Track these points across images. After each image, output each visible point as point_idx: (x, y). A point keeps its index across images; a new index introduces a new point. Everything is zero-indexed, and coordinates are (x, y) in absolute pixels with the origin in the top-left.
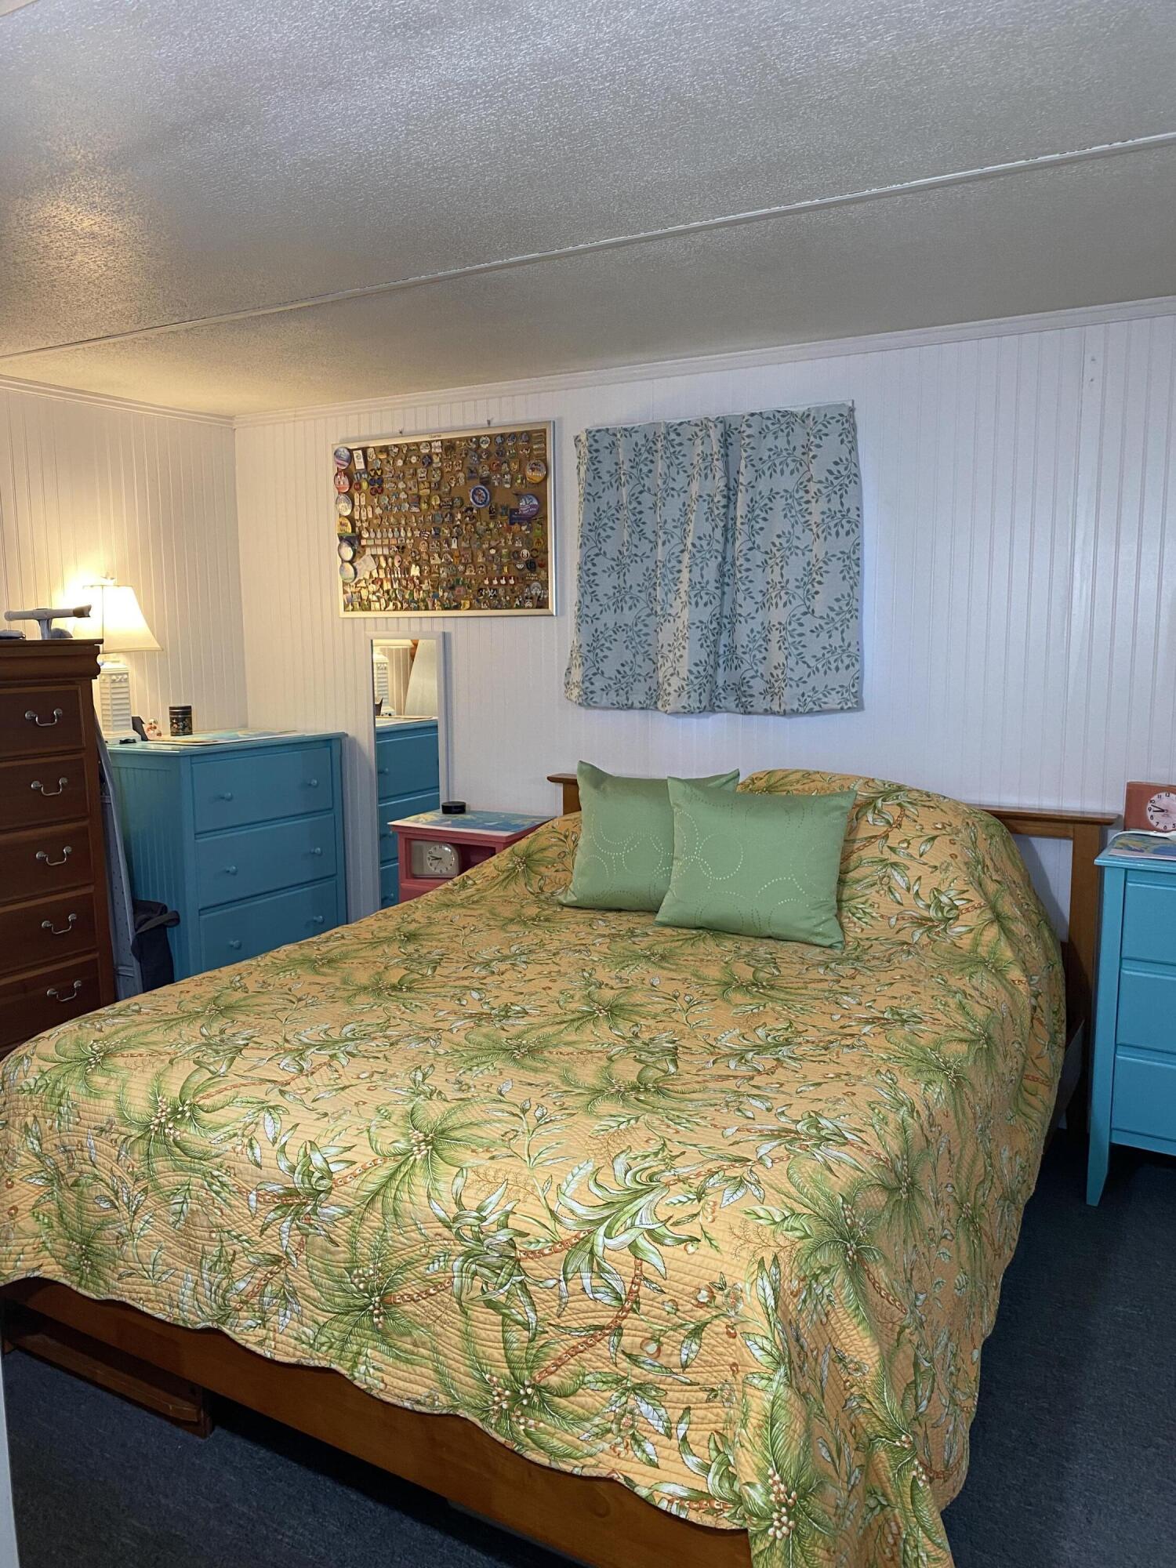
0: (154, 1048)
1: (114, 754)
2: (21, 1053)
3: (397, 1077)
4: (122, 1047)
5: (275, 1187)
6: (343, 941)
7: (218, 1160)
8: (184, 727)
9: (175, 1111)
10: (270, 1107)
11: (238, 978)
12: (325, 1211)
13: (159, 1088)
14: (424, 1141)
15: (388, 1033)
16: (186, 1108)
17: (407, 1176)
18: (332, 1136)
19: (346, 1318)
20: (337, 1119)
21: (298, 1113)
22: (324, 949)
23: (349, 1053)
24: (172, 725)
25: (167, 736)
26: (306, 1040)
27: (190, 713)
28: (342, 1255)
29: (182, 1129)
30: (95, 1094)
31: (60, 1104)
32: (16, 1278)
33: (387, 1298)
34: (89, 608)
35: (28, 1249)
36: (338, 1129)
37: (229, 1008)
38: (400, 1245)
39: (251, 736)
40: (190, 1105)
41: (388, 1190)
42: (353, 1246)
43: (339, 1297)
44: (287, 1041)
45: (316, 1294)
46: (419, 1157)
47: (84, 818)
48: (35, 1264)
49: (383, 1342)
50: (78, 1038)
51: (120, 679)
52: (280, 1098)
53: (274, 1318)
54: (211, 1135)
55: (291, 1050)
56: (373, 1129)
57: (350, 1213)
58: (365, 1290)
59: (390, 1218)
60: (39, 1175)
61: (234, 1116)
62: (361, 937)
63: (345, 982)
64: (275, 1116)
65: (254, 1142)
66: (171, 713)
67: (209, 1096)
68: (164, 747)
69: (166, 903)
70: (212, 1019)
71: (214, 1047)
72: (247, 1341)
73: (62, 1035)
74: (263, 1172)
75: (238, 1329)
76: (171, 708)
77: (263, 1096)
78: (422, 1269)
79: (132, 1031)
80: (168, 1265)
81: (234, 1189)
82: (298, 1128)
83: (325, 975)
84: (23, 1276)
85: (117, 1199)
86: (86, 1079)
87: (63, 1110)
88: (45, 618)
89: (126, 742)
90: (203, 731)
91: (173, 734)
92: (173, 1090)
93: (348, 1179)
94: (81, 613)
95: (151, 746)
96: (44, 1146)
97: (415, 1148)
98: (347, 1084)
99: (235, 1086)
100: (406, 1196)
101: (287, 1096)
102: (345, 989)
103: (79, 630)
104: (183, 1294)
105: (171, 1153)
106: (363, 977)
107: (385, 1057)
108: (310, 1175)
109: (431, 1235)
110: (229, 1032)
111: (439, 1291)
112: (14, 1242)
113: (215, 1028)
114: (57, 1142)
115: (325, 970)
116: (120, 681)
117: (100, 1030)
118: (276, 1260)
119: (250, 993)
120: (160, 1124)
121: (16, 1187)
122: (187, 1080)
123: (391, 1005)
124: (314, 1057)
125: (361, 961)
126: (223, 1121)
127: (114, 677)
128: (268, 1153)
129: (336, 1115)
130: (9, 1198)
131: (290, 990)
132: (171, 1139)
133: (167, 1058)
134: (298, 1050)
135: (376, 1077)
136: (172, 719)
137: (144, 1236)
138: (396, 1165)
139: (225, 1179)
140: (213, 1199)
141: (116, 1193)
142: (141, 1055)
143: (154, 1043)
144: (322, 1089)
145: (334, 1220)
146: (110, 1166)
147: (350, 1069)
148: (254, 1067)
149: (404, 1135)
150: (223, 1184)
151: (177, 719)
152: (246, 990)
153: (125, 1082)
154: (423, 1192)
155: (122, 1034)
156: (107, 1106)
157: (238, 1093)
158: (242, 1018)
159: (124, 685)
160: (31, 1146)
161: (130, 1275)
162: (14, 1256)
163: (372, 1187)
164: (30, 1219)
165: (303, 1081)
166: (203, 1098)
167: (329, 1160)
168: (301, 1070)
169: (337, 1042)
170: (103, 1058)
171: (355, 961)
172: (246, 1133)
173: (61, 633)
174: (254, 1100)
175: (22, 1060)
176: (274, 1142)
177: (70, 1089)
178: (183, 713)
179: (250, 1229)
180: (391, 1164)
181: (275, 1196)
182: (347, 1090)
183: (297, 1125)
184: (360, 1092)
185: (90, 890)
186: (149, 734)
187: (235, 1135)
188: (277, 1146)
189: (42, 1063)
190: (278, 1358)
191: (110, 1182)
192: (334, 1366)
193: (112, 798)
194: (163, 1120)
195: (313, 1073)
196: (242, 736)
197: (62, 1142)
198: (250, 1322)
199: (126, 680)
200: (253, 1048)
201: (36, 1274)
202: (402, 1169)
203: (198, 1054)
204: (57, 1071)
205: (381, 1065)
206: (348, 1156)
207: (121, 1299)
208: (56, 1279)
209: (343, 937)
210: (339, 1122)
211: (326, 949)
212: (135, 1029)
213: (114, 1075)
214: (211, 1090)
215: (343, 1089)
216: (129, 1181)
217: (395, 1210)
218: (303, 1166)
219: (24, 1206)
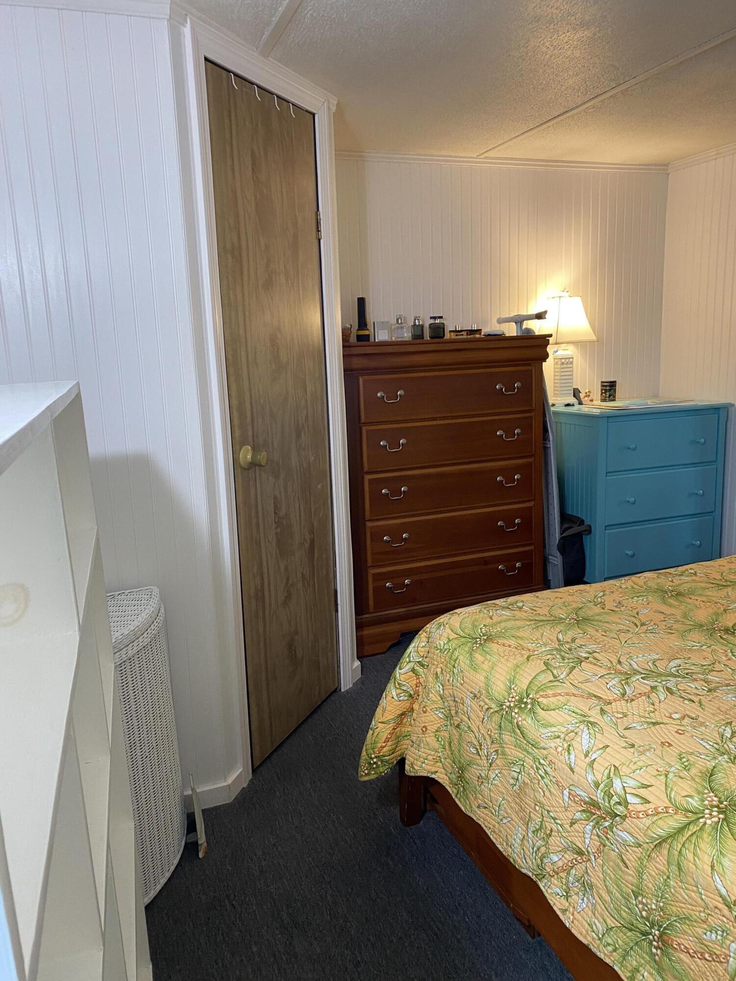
0: (521, 642)
1: (556, 413)
2: (442, 620)
3: (706, 726)
4: (500, 635)
5: (583, 794)
6: (694, 578)
7: (545, 752)
8: (610, 396)
9: (521, 701)
10: (590, 722)
11: (601, 594)
12: (620, 833)
13: (514, 677)
14: (717, 807)
15: (709, 677)
16: (529, 701)
17: (694, 837)
18: (634, 768)
19: (629, 934)
20: (642, 753)
21: (610, 736)
22: (677, 581)
23: (668, 689)
24: (601, 394)
25: (597, 402)
26: (635, 666)
27: (615, 386)
28: (630, 878)
29: (524, 717)
30: (474, 667)
31: (454, 667)
32: (421, 774)
33: (665, 938)
34: (545, 312)
35: (430, 758)
36: (640, 764)
37: (586, 619)
38: (680, 898)
39: (657, 404)
40: (532, 699)
41: (675, 842)
42: (640, 875)
43: (625, 911)
44: (620, 662)
45: (608, 898)
46: (709, 822)
47: (531, 456)
48: (433, 769)
49: (659, 973)
50: (476, 620)
51: (566, 362)
52: (600, 717)
53: (575, 897)
54: (541, 730)
55: (621, 673)
56: (671, 775)
57: (640, 846)
58: (647, 919)
59: (674, 868)
60: (442, 710)
61: (561, 720)
62: (711, 576)
63: (685, 616)
64: (592, 731)
65: (571, 748)
66: (602, 386)
67: (547, 696)
68: (595, 410)
69: (584, 519)
70: (570, 626)
71: (563, 653)
72: (555, 904)
73: (467, 615)
74: (575, 777)
75: (549, 891)
76: (602, 382)
77: (586, 710)
78: (700, 931)
79: (510, 624)
80: (507, 813)
81: (554, 780)
82: (608, 750)
83: (670, 606)
84: (425, 775)
85: (481, 749)
86: (471, 653)
87: (456, 671)
88: (519, 320)
89: (568, 405)
90: (624, 399)
91: (603, 400)
92: (523, 683)
93: (641, 816)
94: (540, 316)
95: (585, 409)
96: (445, 691)
97: (707, 811)
98: (659, 720)
99: (567, 694)
100: (690, 856)
101: (605, 716)
102: (683, 623)
103: (538, 328)
104: (515, 840)
105: (514, 732)
106: (702, 615)
107: (700, 703)
108: (610, 797)
109: (711, 905)
110: (579, 642)
111: (714, 961)
112: (423, 750)
113: (570, 634)
114: (451, 691)
115: (671, 601)
116: (567, 363)
117: (491, 618)
118: (580, 853)
119: (606, 610)
120: (509, 707)
121: (428, 714)
122: (535, 677)
123: (719, 648)
124: (639, 684)
125: (704, 599)
126: (552, 721)
127: (563, 360)
128: (579, 762)
129: (641, 749)
130: (423, 719)
131: (638, 614)
132: (515, 721)
133: (526, 654)
134: (626, 673)
135: (687, 720)
136: (602, 390)
137: (494, 784)
138: (686, 820)
139: (548, 769)
140: (539, 780)
141: (481, 745)
142: (510, 646)
143: (521, 638)
144: (636, 718)
145: (625, 844)
146: (478, 724)
147: (667, 705)
148: (587, 681)
149: (699, 793)
150: (546, 773)
151: (606, 390)
152: (603, 605)
153: (494, 664)
154: (707, 860)
155: (503, 625)
156: (479, 679)
157: (568, 701)
158: (591, 631)
159: (569, 366)
160: (438, 689)
161: (485, 808)
162: (422, 759)
163: (661, 832)
164: (433, 738)
165: (621, 706)
166: (542, 696)
167: (628, 790)
168: (623, 695)
169: (660, 675)
170: (485, 640)
171: (700, 599)
172: (567, 738)
173: (528, 330)
174: (579, 711)
175: (441, 626)
176: (586, 756)
177: (461, 658)
178: (610, 386)
179: (564, 817)
180: (680, 820)
181: (582, 801)
182: (657, 727)
183: (608, 746)
184: (667, 732)
185: (532, 504)
186: (585, 400)
187: (559, 737)
188: (588, 760)
189: (450, 632)
190: (573, 931)
191: (477, 735)
192: (616, 968)
193: (551, 445)
194: (512, 705)
195: (632, 700)
196: (651, 403)
197: (454, 694)
198: (558, 890)
199: (572, 363)
200: (591, 663)
201: (433, 776)
202: (691, 827)
203: (549, 656)
204: (456, 642)
205: (692, 709)
206: (643, 792)
207: (478, 822)
208: (444, 785)
209: (695, 574)
210: (643, 758)
211: (679, 582)
212: (513, 622)
213: (488, 657)
214: (550, 692)
215: (654, 724)
216: (489, 742)
217: (679, 864)
218: (606, 786)
219: (432, 728)
